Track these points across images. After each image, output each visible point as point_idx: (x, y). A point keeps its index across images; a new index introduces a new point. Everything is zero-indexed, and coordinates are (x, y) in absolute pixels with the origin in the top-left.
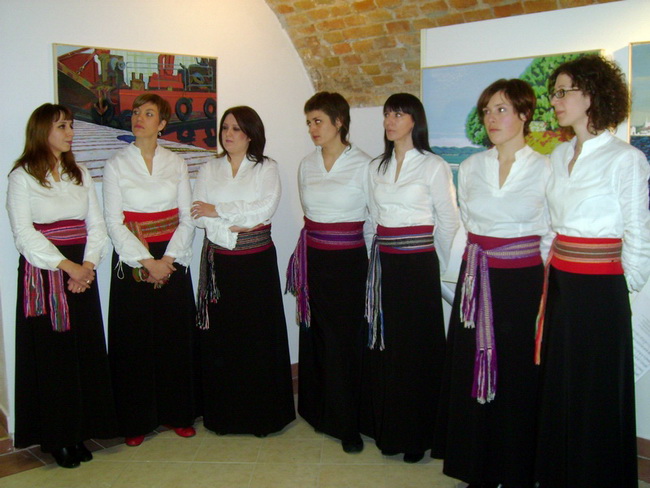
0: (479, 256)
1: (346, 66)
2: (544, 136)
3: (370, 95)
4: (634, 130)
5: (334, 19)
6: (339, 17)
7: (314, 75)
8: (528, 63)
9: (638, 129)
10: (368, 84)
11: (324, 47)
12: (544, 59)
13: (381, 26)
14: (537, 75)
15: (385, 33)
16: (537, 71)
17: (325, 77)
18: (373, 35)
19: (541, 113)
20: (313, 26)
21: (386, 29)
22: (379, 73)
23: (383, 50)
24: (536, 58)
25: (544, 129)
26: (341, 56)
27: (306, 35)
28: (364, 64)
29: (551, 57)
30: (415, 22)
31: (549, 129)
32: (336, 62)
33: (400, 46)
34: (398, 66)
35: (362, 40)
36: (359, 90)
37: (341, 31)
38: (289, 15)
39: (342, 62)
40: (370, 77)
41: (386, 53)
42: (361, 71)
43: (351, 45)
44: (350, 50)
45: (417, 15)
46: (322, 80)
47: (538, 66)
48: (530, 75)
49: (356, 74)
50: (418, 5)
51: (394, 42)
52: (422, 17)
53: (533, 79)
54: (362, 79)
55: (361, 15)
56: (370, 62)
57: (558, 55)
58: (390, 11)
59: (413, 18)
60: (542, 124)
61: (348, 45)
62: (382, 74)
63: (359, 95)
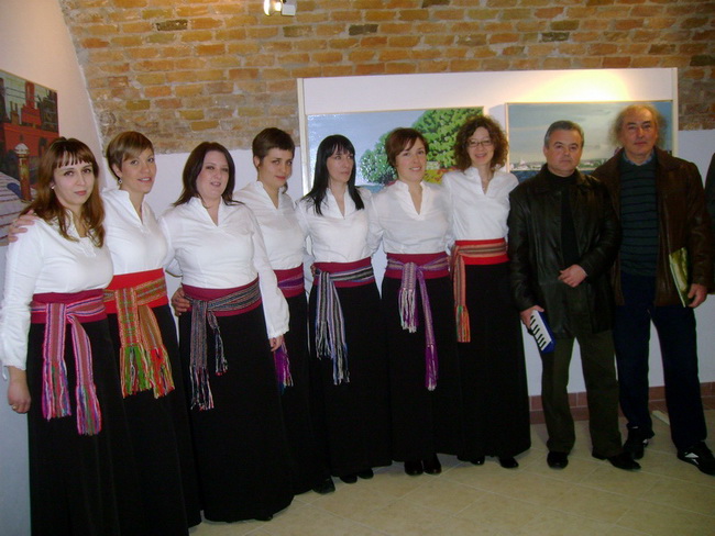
0: (417, 272)
1: (158, 109)
2: (439, 173)
3: (183, 141)
4: (512, 166)
5: (160, 60)
6: (169, 58)
7: (105, 119)
8: (420, 114)
9: (515, 166)
10: (183, 130)
11: (133, 88)
12: (435, 111)
13: (222, 72)
14: (430, 124)
15: (225, 79)
16: (430, 121)
17: (121, 120)
18: (209, 80)
19: (435, 155)
20: (127, 65)
21: (227, 74)
22: (203, 117)
23: (215, 96)
24: (427, 111)
25: (438, 168)
26: (153, 100)
27: (114, 74)
28: (184, 109)
29: (441, 110)
30: (266, 71)
31: (443, 167)
32: (146, 104)
33: (237, 91)
34: (229, 112)
35: (189, 84)
36: (169, 135)
37: (164, 73)
38: (95, 51)
39: (152, 105)
40: (188, 122)
41: (218, 99)
42: (178, 115)
43: (173, 89)
44: (170, 93)
45: (271, 64)
46: (117, 124)
47: (430, 117)
48: (423, 123)
49: (169, 118)
50: (277, 55)
51: (232, 88)
52: (276, 66)
53: (426, 127)
54: (177, 123)
55: (201, 58)
56: (192, 107)
57: (447, 109)
58: (238, 58)
59: (267, 67)
60: (436, 164)
61: (169, 88)
62: (206, 119)
63: (166, 140)
